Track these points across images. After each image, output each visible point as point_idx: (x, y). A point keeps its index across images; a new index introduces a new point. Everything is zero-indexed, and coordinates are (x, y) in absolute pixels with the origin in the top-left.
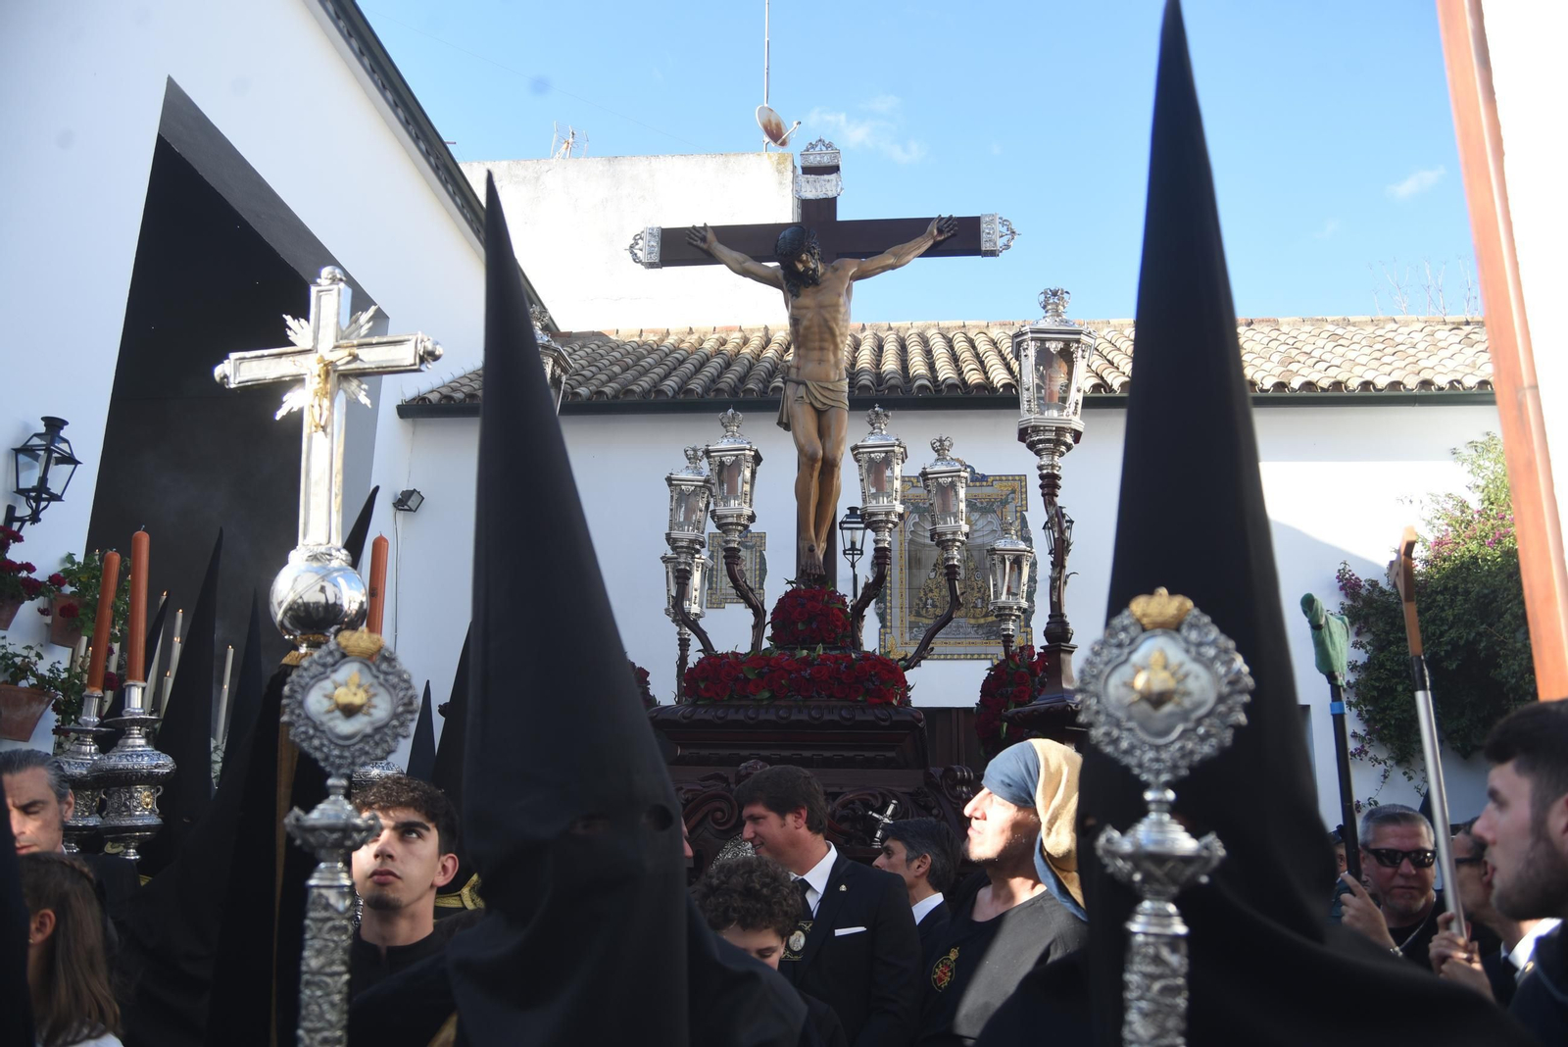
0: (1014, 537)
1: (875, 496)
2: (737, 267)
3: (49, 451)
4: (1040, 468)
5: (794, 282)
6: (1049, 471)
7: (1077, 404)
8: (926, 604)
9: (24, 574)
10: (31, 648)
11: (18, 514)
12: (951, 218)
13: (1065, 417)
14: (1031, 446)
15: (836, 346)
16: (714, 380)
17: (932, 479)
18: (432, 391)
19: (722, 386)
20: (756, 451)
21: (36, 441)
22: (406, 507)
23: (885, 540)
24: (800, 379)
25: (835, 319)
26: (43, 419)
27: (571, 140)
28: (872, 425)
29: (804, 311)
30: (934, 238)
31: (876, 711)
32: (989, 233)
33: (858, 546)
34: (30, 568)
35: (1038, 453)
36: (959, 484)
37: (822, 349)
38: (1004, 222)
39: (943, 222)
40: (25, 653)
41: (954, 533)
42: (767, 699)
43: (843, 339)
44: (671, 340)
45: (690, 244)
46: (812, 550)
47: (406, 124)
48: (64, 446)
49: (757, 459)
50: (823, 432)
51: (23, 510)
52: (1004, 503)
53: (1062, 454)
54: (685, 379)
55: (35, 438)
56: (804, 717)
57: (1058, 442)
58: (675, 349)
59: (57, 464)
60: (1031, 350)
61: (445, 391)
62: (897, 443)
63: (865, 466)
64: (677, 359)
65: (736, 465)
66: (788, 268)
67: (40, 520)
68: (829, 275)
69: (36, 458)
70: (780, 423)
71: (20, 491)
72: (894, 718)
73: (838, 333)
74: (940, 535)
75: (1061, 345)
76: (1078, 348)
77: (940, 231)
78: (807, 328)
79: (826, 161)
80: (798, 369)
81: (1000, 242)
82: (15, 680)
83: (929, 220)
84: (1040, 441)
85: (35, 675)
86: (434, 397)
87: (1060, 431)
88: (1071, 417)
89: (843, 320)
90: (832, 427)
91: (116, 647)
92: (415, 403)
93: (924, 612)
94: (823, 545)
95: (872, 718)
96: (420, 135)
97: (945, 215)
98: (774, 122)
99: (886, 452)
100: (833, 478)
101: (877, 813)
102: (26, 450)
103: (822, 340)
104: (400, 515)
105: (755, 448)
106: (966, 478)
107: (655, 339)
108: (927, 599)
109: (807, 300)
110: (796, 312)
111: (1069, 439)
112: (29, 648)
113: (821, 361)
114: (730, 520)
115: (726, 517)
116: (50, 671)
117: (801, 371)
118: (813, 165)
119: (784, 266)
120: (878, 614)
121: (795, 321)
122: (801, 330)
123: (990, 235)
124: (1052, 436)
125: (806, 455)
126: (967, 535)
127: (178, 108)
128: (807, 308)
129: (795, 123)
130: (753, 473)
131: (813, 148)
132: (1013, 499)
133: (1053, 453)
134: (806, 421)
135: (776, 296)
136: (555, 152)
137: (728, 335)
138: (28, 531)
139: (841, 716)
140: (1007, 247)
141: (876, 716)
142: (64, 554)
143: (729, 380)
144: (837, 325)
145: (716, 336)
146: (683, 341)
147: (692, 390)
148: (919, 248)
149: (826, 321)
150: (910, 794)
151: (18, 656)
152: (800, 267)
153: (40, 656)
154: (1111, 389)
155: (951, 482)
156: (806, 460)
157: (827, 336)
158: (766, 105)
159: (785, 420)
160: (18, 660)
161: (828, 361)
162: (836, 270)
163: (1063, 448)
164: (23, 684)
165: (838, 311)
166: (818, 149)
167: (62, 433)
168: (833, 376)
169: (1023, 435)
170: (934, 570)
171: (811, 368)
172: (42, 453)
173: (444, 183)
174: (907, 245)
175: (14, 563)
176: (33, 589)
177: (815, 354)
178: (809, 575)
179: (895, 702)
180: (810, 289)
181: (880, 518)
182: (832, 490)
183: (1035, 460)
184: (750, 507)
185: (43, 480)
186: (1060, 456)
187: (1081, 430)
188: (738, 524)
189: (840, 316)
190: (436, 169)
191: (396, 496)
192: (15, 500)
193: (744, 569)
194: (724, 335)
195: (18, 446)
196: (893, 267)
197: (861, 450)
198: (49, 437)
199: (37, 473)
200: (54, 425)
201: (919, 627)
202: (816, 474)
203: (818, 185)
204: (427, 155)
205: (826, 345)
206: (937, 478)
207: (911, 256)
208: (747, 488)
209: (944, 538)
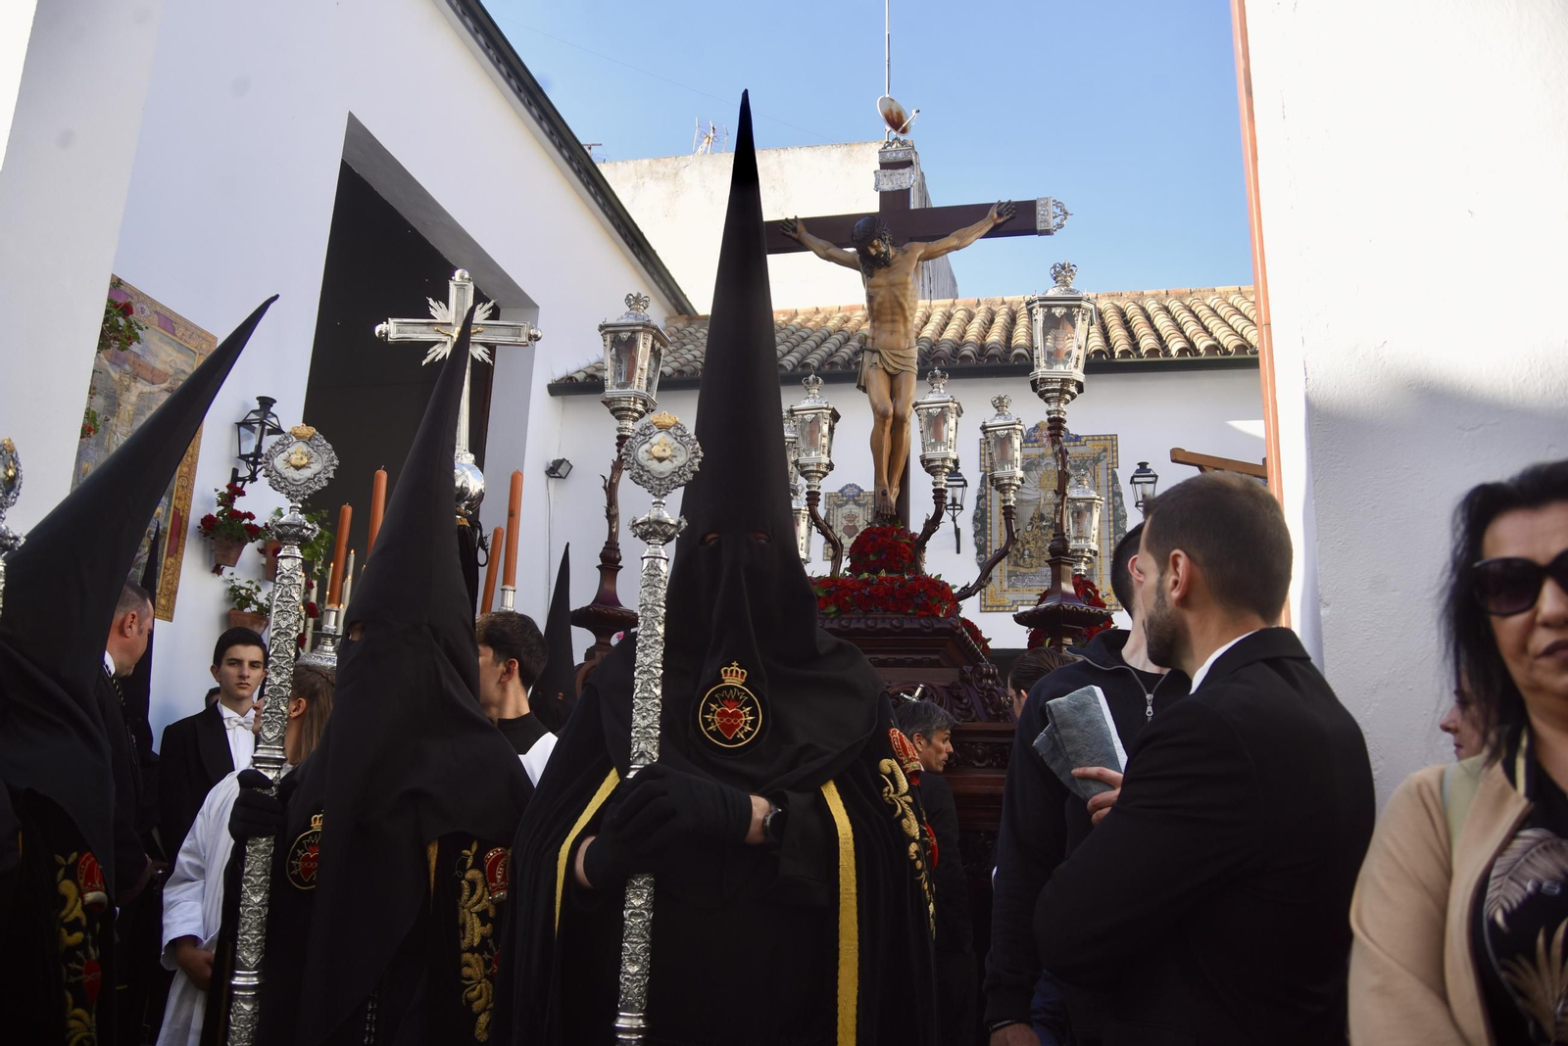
0: (1087, 487)
1: (934, 446)
2: (822, 253)
3: (263, 424)
4: (1049, 413)
5: (870, 265)
6: (1056, 416)
7: (1078, 359)
8: (1023, 554)
9: (247, 521)
10: (252, 583)
11: (240, 475)
12: (1009, 203)
13: (1067, 370)
14: (1041, 395)
15: (906, 319)
16: (831, 355)
17: (991, 431)
18: (578, 372)
19: (836, 359)
20: (834, 410)
21: (253, 416)
22: (557, 475)
23: (941, 483)
24: (875, 348)
25: (904, 295)
26: (258, 398)
27: (712, 135)
28: (932, 385)
29: (877, 290)
30: (994, 220)
31: (922, 621)
32: (1043, 215)
33: (958, 502)
34: (250, 516)
35: (1047, 401)
36: (1014, 436)
37: (893, 321)
38: (1057, 204)
39: (1003, 206)
40: (248, 586)
41: (1011, 478)
42: (835, 612)
43: (912, 312)
44: (798, 320)
45: (784, 234)
46: (884, 494)
47: (550, 135)
48: (274, 420)
49: (835, 417)
50: (894, 394)
51: (244, 472)
52: (1096, 461)
53: (1067, 402)
54: (804, 355)
55: (252, 414)
56: (862, 625)
57: (1062, 392)
58: (801, 327)
59: (269, 434)
60: (1040, 316)
61: (590, 371)
62: (951, 399)
63: (924, 419)
64: (802, 337)
65: (815, 422)
66: (863, 253)
67: (256, 480)
68: (899, 257)
69: (253, 430)
70: (859, 387)
71: (242, 457)
72: (936, 626)
73: (907, 307)
74: (998, 480)
75: (1064, 310)
76: (1079, 312)
77: (1000, 215)
78: (880, 304)
79: (901, 156)
80: (873, 339)
81: (1053, 223)
82: (241, 608)
83: (990, 205)
84: (1048, 391)
85: (256, 603)
86: (580, 377)
87: (1065, 382)
88: (1073, 370)
89: (911, 296)
90: (903, 389)
91: (315, 583)
92: (563, 382)
93: (1021, 562)
94: (896, 490)
95: (917, 626)
96: (562, 144)
97: (1005, 200)
98: (895, 111)
99: (942, 408)
100: (902, 432)
101: (907, 694)
102: (245, 424)
103: (893, 314)
104: (552, 482)
105: (831, 406)
106: (1021, 431)
107: (784, 319)
108: (1024, 550)
109: (880, 279)
110: (870, 290)
111: (1073, 389)
112: (251, 582)
113: (892, 332)
114: (811, 468)
115: (808, 465)
116: (267, 599)
117: (876, 341)
118: (889, 161)
119: (859, 251)
120: (979, 564)
121: (870, 298)
122: (875, 307)
123: (1045, 217)
124: (1057, 386)
125: (878, 413)
126: (1022, 480)
127: (358, 137)
128: (879, 286)
129: (914, 111)
130: (831, 430)
131: (889, 145)
132: (1105, 457)
133: (1059, 401)
134: (879, 384)
135: (854, 277)
136: (697, 146)
137: (852, 313)
138: (248, 487)
139: (892, 624)
140: (1060, 226)
141: (921, 625)
142: (274, 509)
143: (843, 354)
144: (906, 300)
145: (840, 315)
146: (809, 320)
147: (809, 364)
148: (980, 230)
149: (896, 297)
150: (946, 687)
151: (243, 588)
152: (873, 251)
153: (258, 589)
154: (1197, 352)
155: (1008, 434)
156: (880, 416)
157: (898, 310)
158: (887, 96)
159: (862, 384)
160: (243, 592)
161: (899, 332)
162: (906, 252)
163: (1068, 397)
164: (247, 610)
165: (906, 288)
166: (894, 146)
167: (272, 410)
168: (903, 343)
169: (1034, 385)
170: (1031, 523)
171: (884, 338)
172: (257, 426)
173: (586, 185)
174: (970, 228)
175: (239, 512)
176: (254, 532)
177: (888, 326)
178: (882, 515)
179: (941, 615)
180: (882, 270)
181: (937, 463)
182: (902, 443)
183: (1046, 407)
184: (829, 456)
185: (259, 447)
186: (1066, 403)
187: (1082, 380)
188: (817, 472)
189: (909, 293)
190: (578, 173)
191: (548, 464)
192: (238, 463)
193: (857, 525)
194: (848, 314)
195: (240, 421)
196: (957, 248)
197: (921, 406)
198: (262, 413)
199: (254, 442)
200: (266, 403)
201: (1017, 576)
202: (888, 429)
203: (894, 178)
204: (569, 161)
205: (897, 318)
206: (995, 431)
207: (973, 238)
208: (825, 441)
209: (1002, 482)
